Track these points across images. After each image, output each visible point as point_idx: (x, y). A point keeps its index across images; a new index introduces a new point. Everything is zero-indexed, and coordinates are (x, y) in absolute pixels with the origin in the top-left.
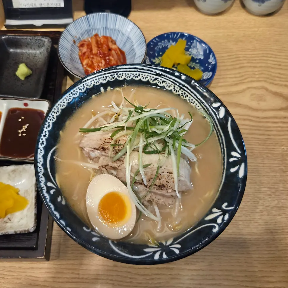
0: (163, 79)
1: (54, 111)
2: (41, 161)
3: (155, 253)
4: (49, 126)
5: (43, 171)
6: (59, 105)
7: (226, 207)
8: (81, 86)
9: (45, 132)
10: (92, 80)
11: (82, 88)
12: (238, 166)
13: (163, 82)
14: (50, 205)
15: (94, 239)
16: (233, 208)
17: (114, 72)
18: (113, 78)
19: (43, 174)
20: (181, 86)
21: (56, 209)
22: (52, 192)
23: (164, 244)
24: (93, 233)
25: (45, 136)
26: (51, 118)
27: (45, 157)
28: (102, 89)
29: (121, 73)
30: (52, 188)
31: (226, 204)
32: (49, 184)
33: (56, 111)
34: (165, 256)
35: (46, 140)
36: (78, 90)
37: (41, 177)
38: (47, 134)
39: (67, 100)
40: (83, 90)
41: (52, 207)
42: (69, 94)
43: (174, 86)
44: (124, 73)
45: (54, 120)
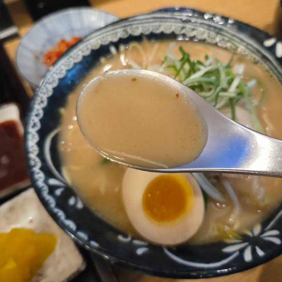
0: (192, 27)
1: (48, 81)
2: (34, 150)
3: (242, 251)
4: (42, 102)
5: (39, 165)
9: (38, 110)
11: (85, 49)
13: (193, 30)
14: (58, 212)
15: (140, 251)
17: (125, 26)
18: (127, 33)
19: (42, 169)
21: (68, 217)
22: (58, 192)
23: (250, 234)
24: (136, 242)
25: (37, 115)
26: (45, 91)
27: (40, 144)
28: (113, 50)
29: (136, 26)
30: (57, 187)
32: (53, 182)
34: (260, 253)
35: (41, 121)
36: (80, 53)
37: (38, 173)
38: (41, 113)
39: (65, 65)
40: (88, 53)
41: (61, 214)
42: (68, 59)
43: (209, 33)
44: (140, 26)
45: (50, 93)
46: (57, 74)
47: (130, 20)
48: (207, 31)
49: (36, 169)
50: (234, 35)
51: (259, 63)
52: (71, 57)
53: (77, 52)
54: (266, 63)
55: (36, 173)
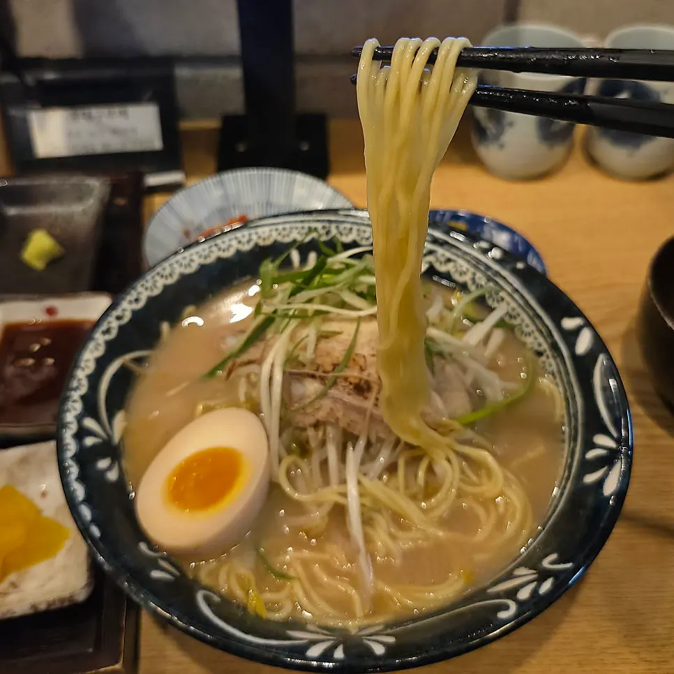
0: (448, 255)
1: (162, 272)
2: (87, 367)
4: (137, 300)
5: (84, 390)
6: (177, 262)
7: (553, 563)
8: (243, 236)
9: (124, 310)
10: (274, 227)
11: (245, 240)
12: (605, 468)
13: (449, 260)
14: (71, 467)
15: (156, 574)
16: (569, 565)
17: (330, 221)
18: (328, 233)
19: (83, 398)
20: (489, 273)
21: (81, 478)
22: (89, 441)
25: (119, 318)
26: (149, 285)
27: (102, 363)
29: (348, 226)
30: (91, 433)
31: (554, 557)
32: (89, 423)
33: (167, 272)
34: (339, 654)
35: (121, 328)
36: (234, 243)
37: (74, 401)
38: (127, 317)
39: (200, 257)
40: (246, 247)
41: (74, 471)
42: (210, 247)
43: (474, 274)
44: (355, 228)
45: (156, 292)
46: (181, 265)
47: (341, 213)
48: (472, 270)
49: (76, 395)
50: (517, 291)
51: (545, 355)
52: (216, 245)
53: (230, 240)
54: (555, 358)
55: (72, 400)
